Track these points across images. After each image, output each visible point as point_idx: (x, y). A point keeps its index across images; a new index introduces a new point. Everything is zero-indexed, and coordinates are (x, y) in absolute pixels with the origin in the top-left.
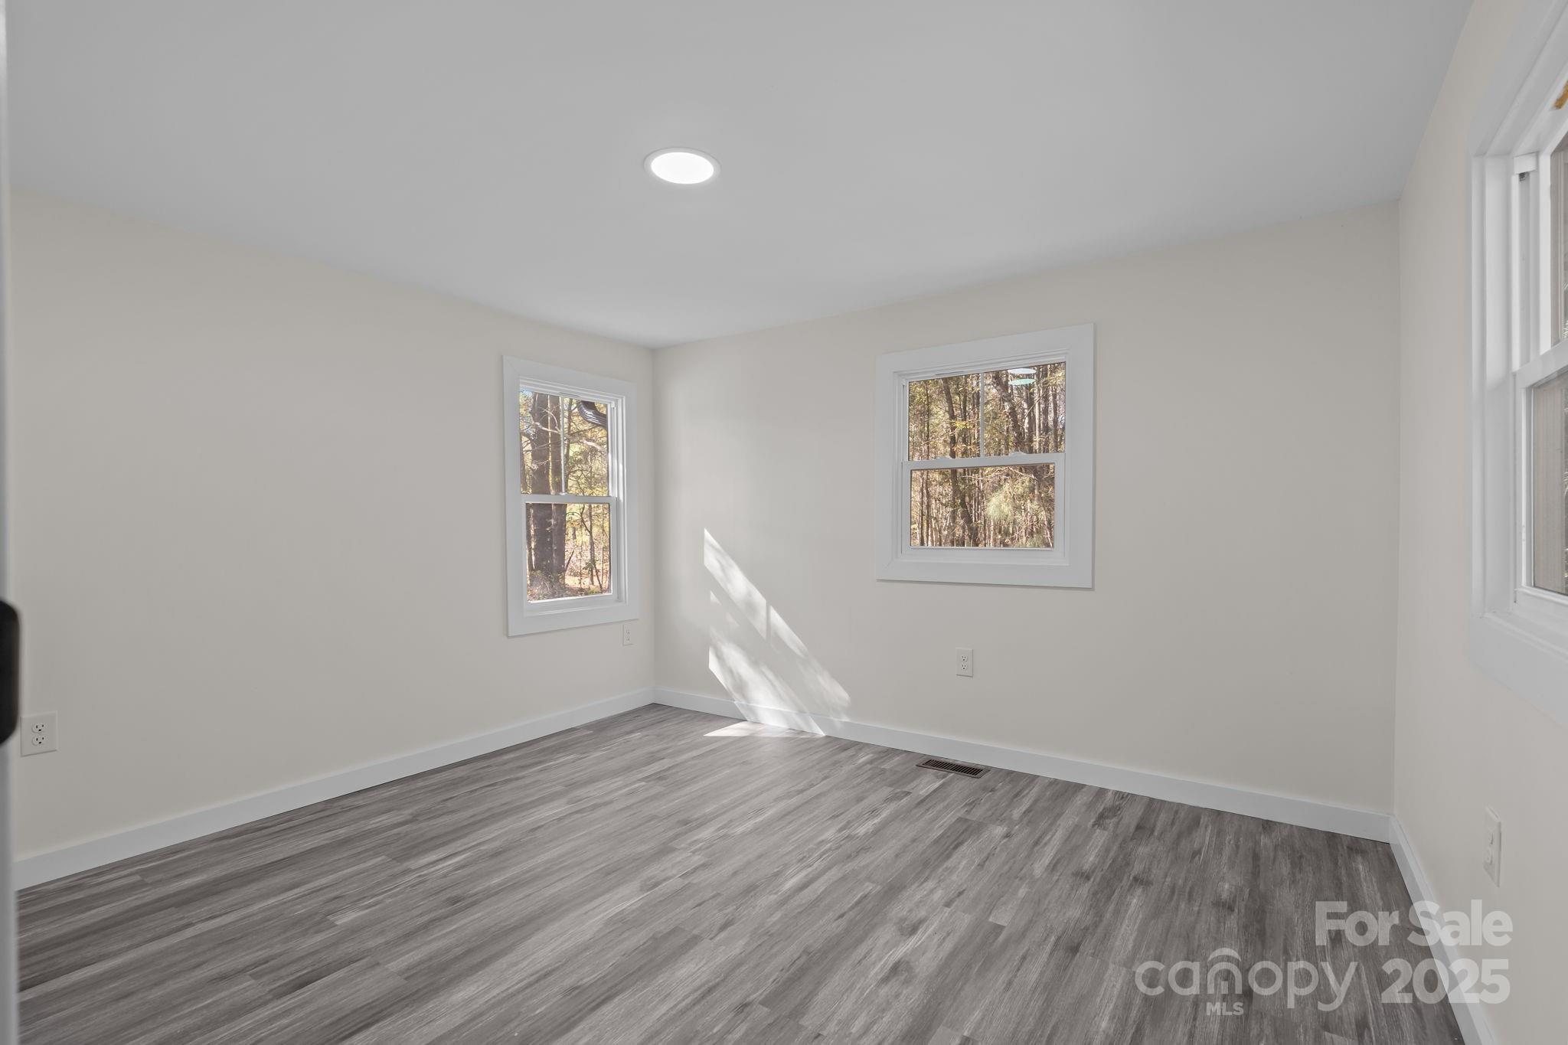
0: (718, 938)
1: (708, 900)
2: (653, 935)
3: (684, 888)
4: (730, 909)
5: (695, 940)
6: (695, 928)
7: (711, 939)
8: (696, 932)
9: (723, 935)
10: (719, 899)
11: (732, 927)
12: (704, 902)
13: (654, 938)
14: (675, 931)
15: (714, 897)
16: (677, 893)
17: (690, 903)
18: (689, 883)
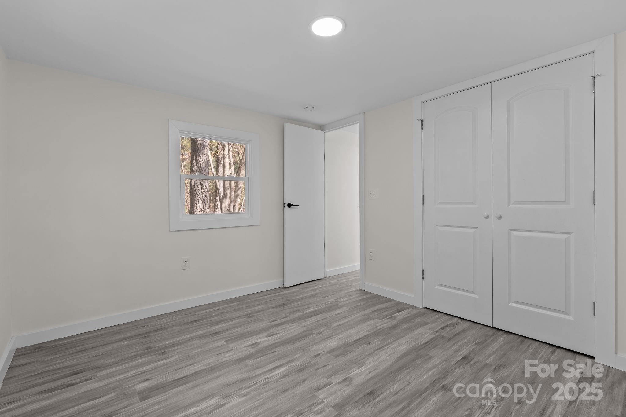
0: (321, 351)
1: (322, 367)
2: (344, 356)
3: (331, 376)
4: (314, 362)
5: (330, 352)
6: (329, 356)
7: (324, 351)
8: (329, 355)
9: (319, 352)
10: (316, 367)
11: (315, 354)
12: (324, 367)
13: (345, 355)
14: (337, 356)
15: (319, 369)
16: (334, 374)
17: (329, 367)
18: (328, 379)
